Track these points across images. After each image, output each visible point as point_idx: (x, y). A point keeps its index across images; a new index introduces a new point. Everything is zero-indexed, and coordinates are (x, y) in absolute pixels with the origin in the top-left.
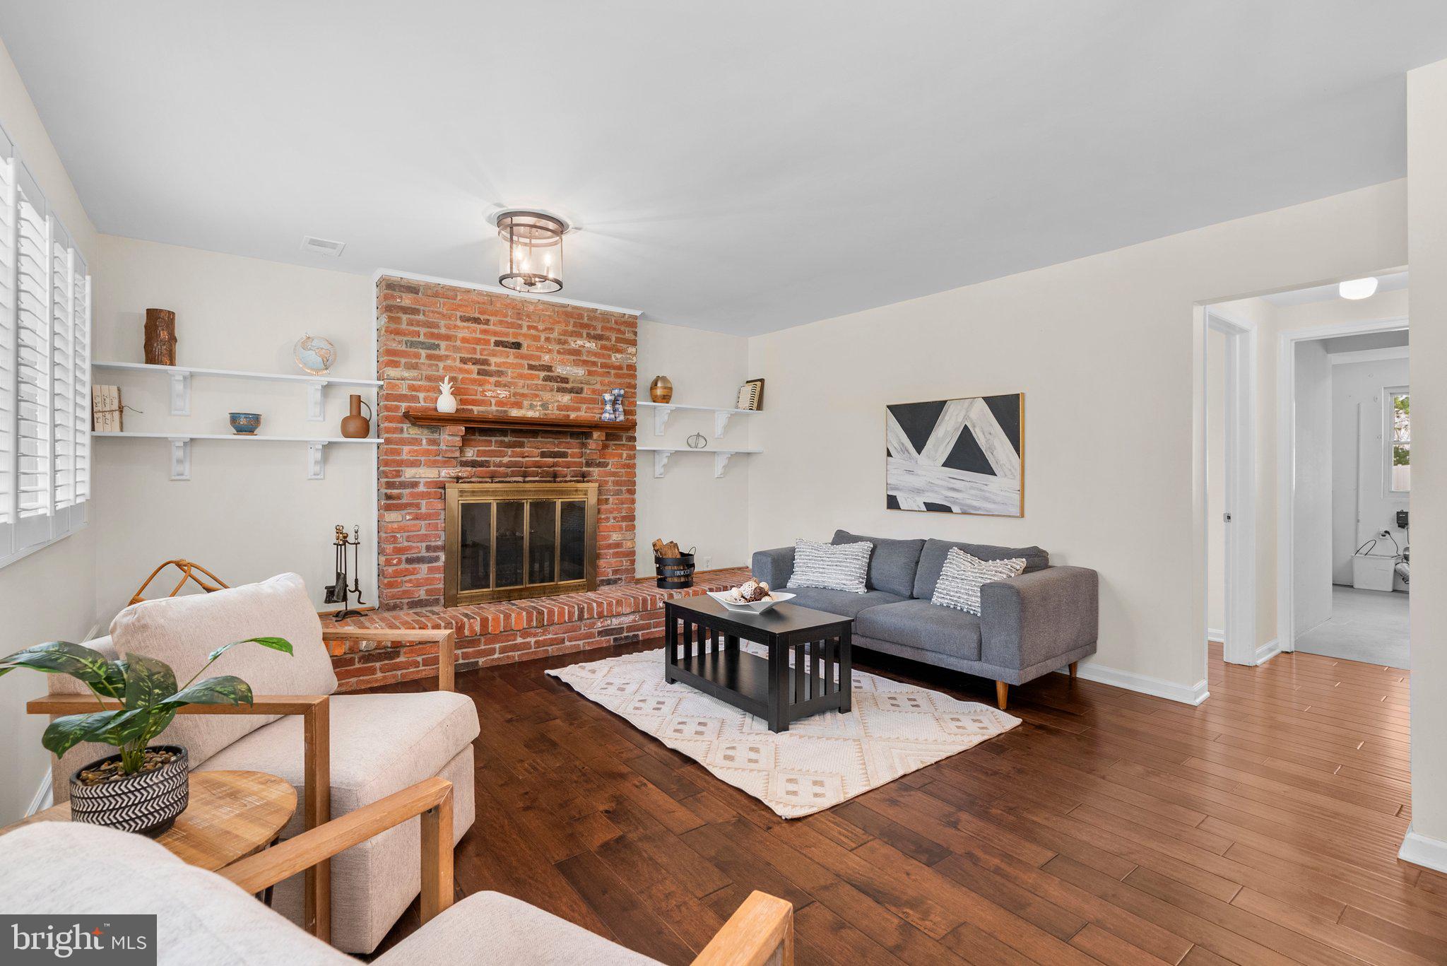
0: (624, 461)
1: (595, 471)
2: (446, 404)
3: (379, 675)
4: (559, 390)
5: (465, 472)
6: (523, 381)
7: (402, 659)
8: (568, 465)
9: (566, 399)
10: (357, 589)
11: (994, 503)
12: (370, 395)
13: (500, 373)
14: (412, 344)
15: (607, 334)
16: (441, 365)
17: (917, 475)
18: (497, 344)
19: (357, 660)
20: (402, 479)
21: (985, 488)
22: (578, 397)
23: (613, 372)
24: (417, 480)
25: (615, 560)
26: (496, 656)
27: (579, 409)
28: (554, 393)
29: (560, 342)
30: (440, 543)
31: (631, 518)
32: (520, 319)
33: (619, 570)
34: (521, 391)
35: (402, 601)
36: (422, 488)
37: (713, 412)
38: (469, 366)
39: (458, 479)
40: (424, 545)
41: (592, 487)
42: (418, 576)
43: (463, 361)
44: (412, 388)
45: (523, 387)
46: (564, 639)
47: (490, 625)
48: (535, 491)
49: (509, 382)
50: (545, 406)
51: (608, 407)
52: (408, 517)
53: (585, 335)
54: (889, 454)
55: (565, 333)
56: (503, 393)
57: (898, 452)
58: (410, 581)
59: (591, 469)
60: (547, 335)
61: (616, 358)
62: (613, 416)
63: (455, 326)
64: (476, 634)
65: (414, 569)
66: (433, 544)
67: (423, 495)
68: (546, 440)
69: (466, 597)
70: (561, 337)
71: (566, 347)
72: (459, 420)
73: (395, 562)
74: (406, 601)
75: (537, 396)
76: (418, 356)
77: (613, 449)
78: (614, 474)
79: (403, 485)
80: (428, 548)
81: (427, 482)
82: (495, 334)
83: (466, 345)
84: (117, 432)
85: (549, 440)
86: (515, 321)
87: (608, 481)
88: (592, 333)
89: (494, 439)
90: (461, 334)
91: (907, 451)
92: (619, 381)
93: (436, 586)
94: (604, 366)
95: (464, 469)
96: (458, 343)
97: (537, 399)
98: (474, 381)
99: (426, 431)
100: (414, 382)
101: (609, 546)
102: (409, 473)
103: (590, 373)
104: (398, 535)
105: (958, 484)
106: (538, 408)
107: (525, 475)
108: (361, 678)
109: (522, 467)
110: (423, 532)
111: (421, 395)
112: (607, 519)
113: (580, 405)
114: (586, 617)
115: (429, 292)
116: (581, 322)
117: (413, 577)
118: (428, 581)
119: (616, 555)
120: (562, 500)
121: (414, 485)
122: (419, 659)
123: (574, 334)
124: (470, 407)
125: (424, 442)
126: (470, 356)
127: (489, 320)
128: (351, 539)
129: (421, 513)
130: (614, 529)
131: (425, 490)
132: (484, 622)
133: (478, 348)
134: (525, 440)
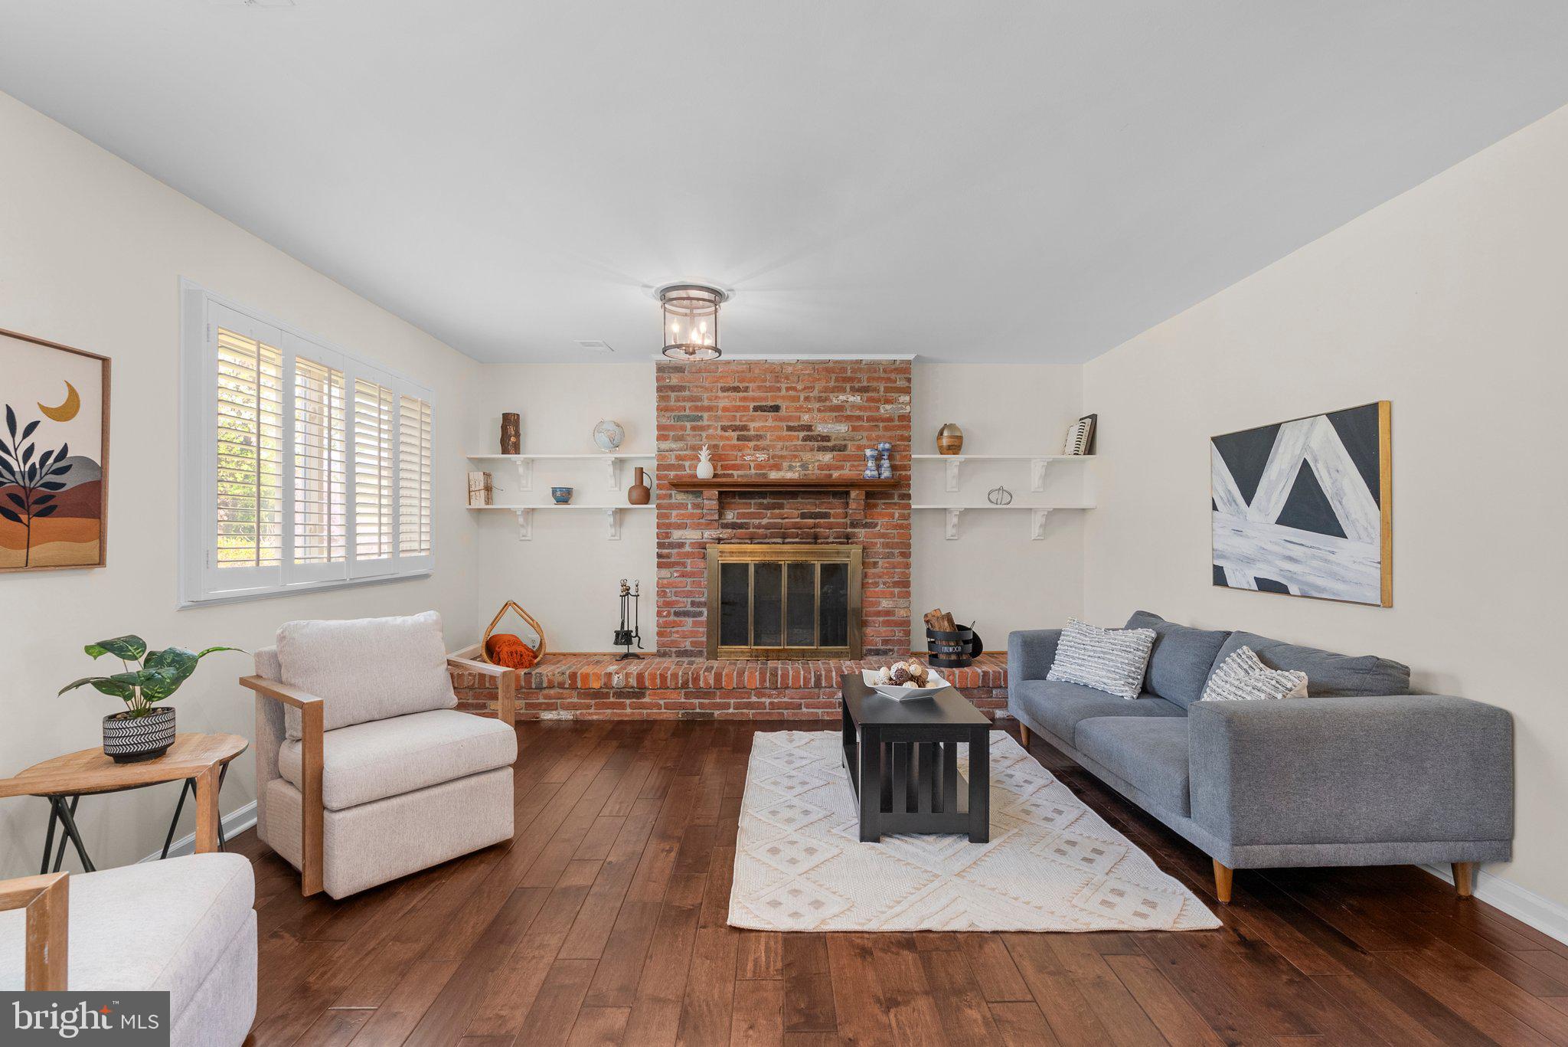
0: (895, 521)
1: (861, 532)
2: (704, 470)
3: (628, 711)
4: (820, 449)
5: (725, 533)
6: (781, 443)
7: (647, 700)
8: (830, 527)
9: (827, 457)
10: (637, 635)
11: (1344, 581)
12: (650, 467)
13: (759, 437)
14: (679, 418)
15: (874, 384)
16: (704, 434)
17: (1247, 537)
18: (756, 409)
19: (611, 695)
20: (671, 540)
21: (1331, 557)
22: (840, 455)
23: (881, 425)
24: (684, 541)
25: (884, 629)
26: (731, 711)
27: (842, 468)
28: (815, 452)
29: (820, 399)
30: (703, 599)
31: (905, 584)
32: (778, 382)
33: (888, 640)
34: (780, 453)
35: (671, 649)
36: (687, 549)
37: (1029, 460)
38: (730, 433)
39: (719, 540)
40: (689, 600)
41: (856, 550)
42: (684, 629)
43: (724, 429)
44: (679, 458)
45: (782, 449)
46: (801, 705)
47: (723, 680)
48: (793, 552)
49: (768, 445)
50: (804, 467)
51: (870, 464)
52: (675, 574)
53: (848, 389)
54: (1215, 508)
55: (826, 390)
56: (761, 457)
57: (1225, 504)
58: (677, 632)
59: (856, 530)
60: (807, 395)
61: (885, 409)
62: (875, 473)
63: (716, 397)
64: (711, 688)
65: (681, 621)
66: (697, 600)
67: (688, 555)
68: (807, 501)
69: (725, 652)
70: (821, 395)
71: (828, 403)
72: (714, 485)
73: (665, 614)
74: (674, 650)
75: (796, 457)
76: (683, 428)
77: (883, 509)
78: (883, 536)
79: (671, 546)
80: (693, 604)
81: (691, 543)
82: (754, 399)
83: (727, 413)
84: (483, 506)
85: (810, 500)
86: (773, 384)
87: (876, 543)
88: (857, 385)
89: (753, 501)
90: (721, 404)
91: (1234, 501)
92: (889, 434)
93: (700, 639)
94: (870, 419)
95: (725, 531)
96: (720, 413)
97: (797, 460)
98: (733, 447)
99: (690, 496)
100: (680, 453)
101: (878, 614)
102: (677, 535)
103: (854, 429)
104: (668, 590)
105: (1297, 552)
106: (798, 469)
107: (784, 536)
108: (615, 711)
109: (781, 529)
110: (688, 588)
111: (687, 464)
112: (876, 584)
113: (843, 463)
114: (823, 685)
115: (694, 370)
116: (845, 375)
117: (679, 629)
118: (694, 634)
119: (887, 623)
120: (822, 562)
121: (681, 545)
122: (662, 702)
123: (836, 390)
124: (730, 472)
125: (690, 506)
126: (730, 424)
127: (747, 387)
128: (632, 591)
129: (686, 571)
130: (884, 595)
131: (690, 550)
132: (718, 677)
133: (738, 414)
134: (785, 502)
